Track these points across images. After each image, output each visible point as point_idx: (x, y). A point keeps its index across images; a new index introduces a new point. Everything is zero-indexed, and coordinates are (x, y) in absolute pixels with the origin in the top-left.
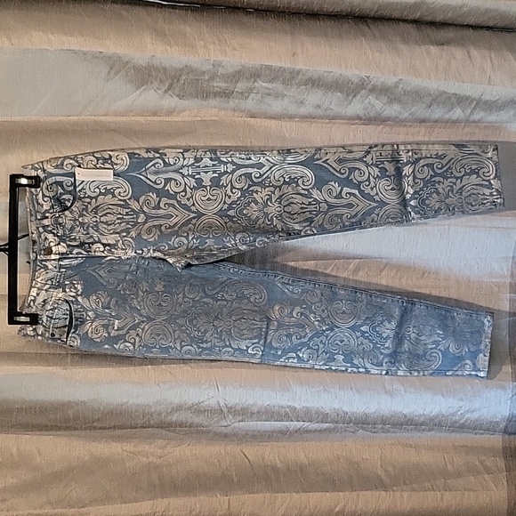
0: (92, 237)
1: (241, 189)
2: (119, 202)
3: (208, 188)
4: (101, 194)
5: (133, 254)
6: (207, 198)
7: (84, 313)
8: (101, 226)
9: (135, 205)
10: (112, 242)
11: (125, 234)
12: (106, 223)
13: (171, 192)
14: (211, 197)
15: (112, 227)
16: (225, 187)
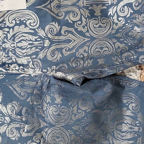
0: (11, 59)
1: (125, 17)
2: (31, 31)
3: (99, 17)
4: (16, 24)
5: (40, 72)
6: (98, 25)
7: (3, 118)
8: (18, 50)
9: (42, 33)
10: (25, 62)
11: (35, 56)
12: (21, 48)
13: (70, 21)
14: (102, 25)
15: (25, 51)
16: (113, 17)
